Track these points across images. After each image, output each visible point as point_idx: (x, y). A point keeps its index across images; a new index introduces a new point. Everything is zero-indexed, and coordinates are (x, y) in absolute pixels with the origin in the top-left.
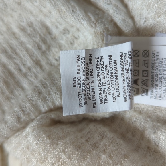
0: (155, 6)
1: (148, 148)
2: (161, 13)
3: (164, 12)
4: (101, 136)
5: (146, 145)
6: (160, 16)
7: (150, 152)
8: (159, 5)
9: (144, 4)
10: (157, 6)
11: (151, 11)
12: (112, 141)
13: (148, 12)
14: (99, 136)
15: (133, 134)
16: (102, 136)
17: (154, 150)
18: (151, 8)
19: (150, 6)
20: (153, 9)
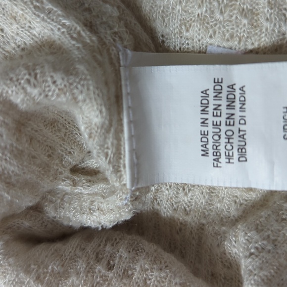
0: (177, 10)
1: (212, 275)
2: (191, 19)
3: (196, 16)
4: (134, 252)
5: (208, 271)
6: (190, 26)
7: (217, 282)
8: (185, 6)
9: (156, 9)
10: (182, 9)
11: (172, 21)
12: (156, 257)
13: (165, 25)
14: (129, 252)
15: (182, 252)
16: (136, 251)
17: (223, 276)
18: (171, 15)
19: (167, 11)
20: (175, 15)
